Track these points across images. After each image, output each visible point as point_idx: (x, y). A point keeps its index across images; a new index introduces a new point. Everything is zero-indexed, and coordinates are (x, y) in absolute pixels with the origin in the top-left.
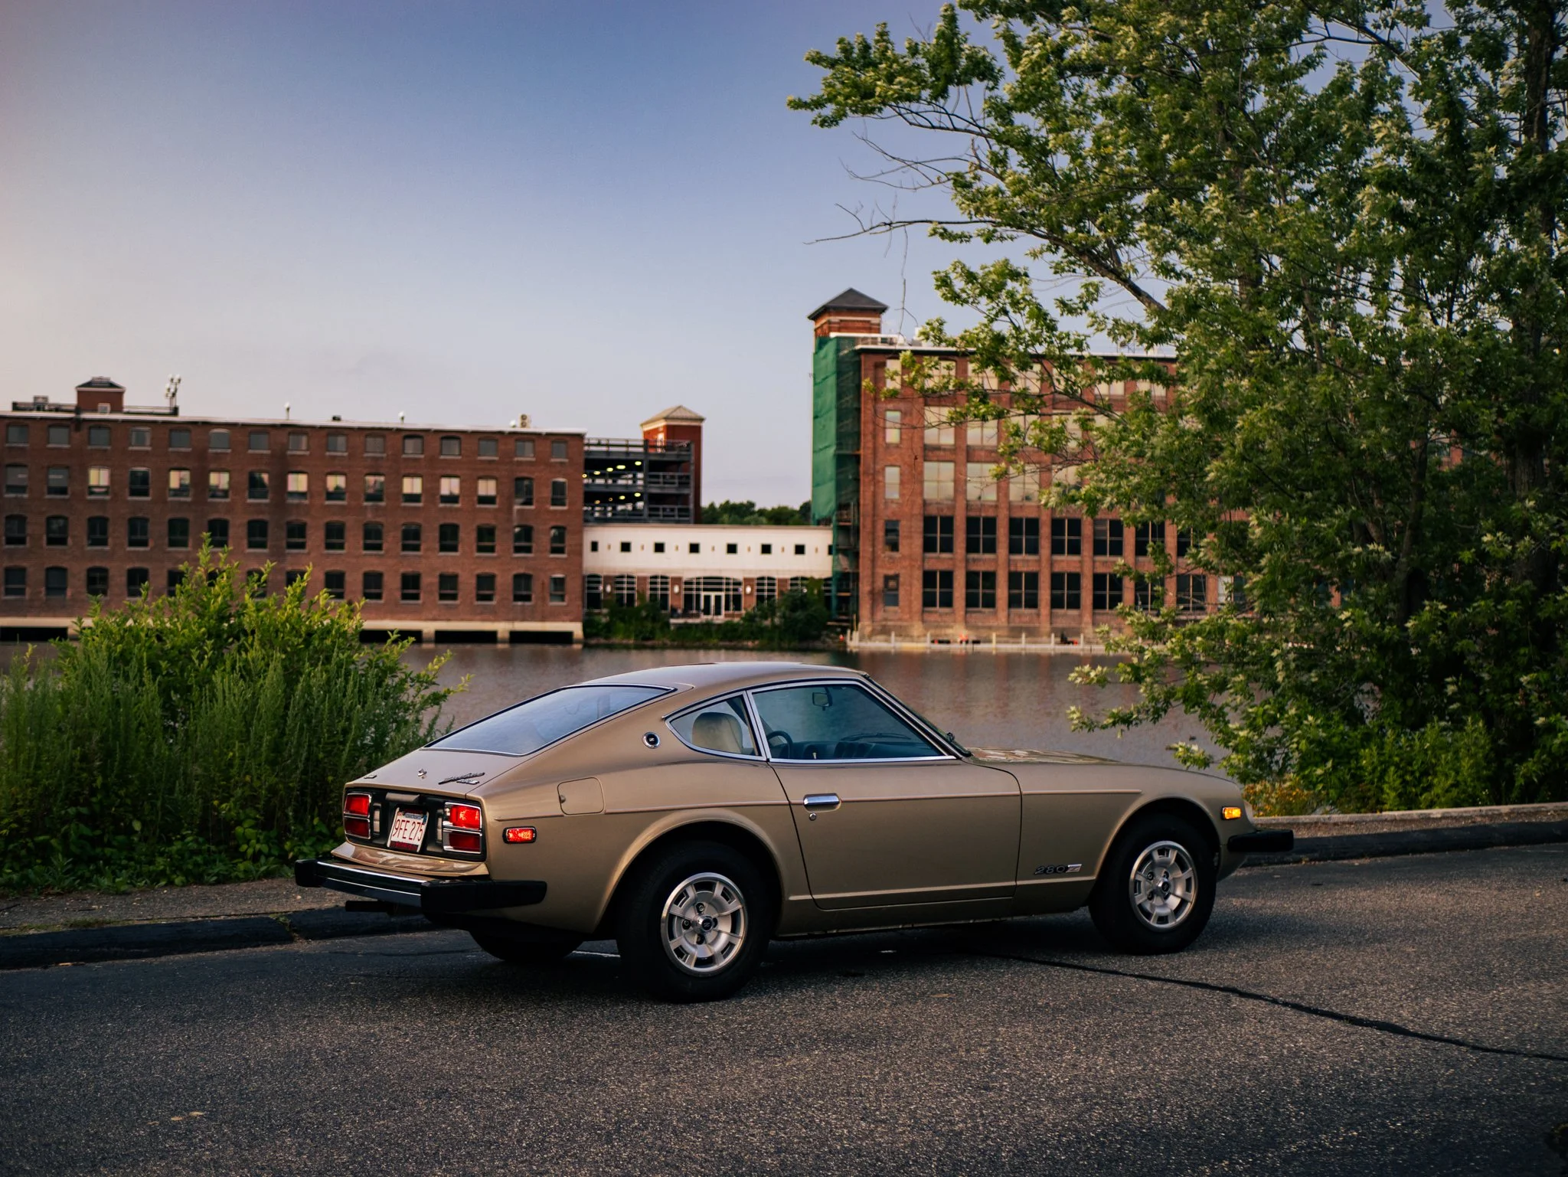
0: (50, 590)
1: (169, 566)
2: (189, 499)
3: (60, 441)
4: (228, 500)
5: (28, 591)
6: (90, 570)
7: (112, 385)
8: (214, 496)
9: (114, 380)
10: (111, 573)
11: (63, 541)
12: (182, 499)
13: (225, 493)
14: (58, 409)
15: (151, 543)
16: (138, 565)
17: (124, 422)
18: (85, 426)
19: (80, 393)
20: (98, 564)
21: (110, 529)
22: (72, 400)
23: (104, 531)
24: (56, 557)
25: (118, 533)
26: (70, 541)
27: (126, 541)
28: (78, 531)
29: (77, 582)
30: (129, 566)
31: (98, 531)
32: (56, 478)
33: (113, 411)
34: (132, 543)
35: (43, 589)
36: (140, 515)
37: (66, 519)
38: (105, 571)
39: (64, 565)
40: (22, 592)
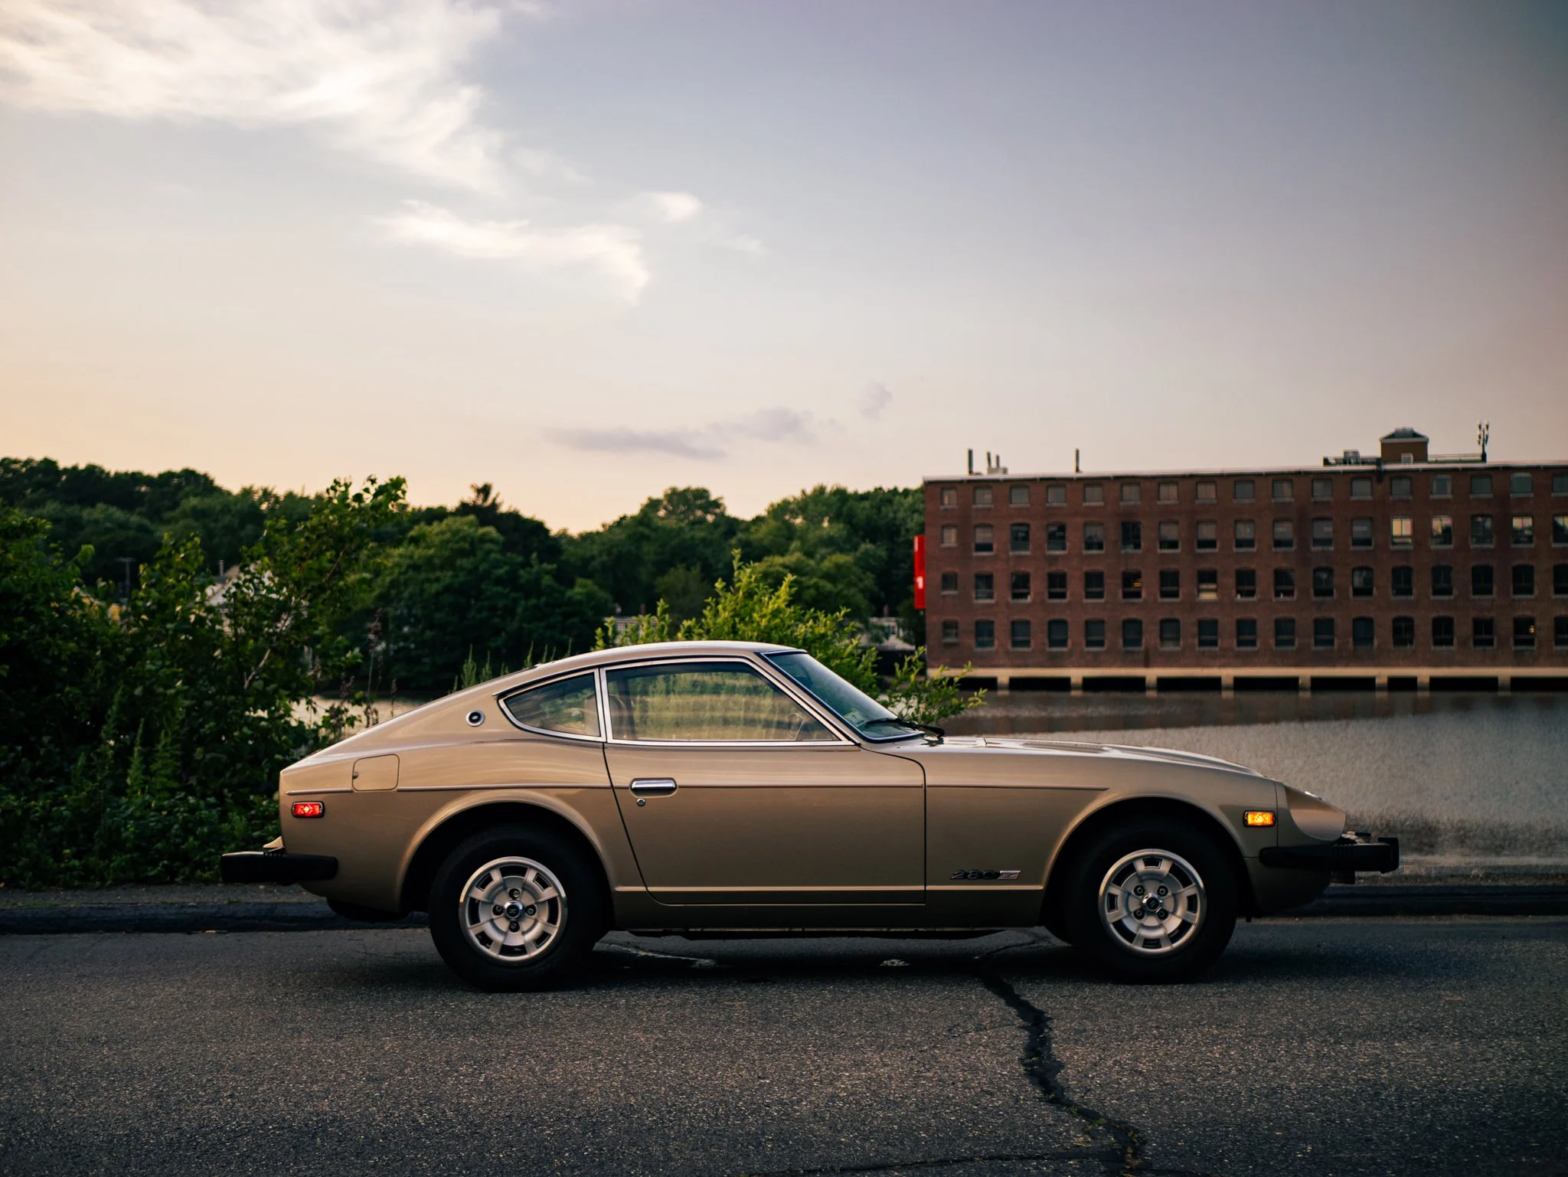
0: (1357, 641)
1: (1474, 614)
2: (1492, 546)
3: (1363, 491)
4: (1532, 546)
5: (1336, 642)
6: (1396, 620)
7: (1415, 435)
8: (1517, 542)
9: (1417, 430)
10: (1417, 622)
11: (1369, 592)
12: (1485, 546)
13: (1530, 539)
14: (1364, 462)
15: (1455, 592)
16: (1442, 614)
17: (1425, 471)
18: (1387, 478)
19: (1383, 445)
20: (1403, 613)
21: (1414, 579)
22: (1376, 452)
23: (1408, 581)
24: (1362, 607)
25: (1422, 583)
26: (1375, 591)
27: (1430, 591)
28: (1383, 582)
29: (1383, 634)
30: (1434, 615)
31: (1402, 581)
32: (1360, 529)
33: (1416, 461)
34: (1436, 592)
35: (1351, 640)
36: (1443, 563)
37: (1369, 569)
38: (1410, 620)
39: (1371, 615)
40: (1331, 642)
